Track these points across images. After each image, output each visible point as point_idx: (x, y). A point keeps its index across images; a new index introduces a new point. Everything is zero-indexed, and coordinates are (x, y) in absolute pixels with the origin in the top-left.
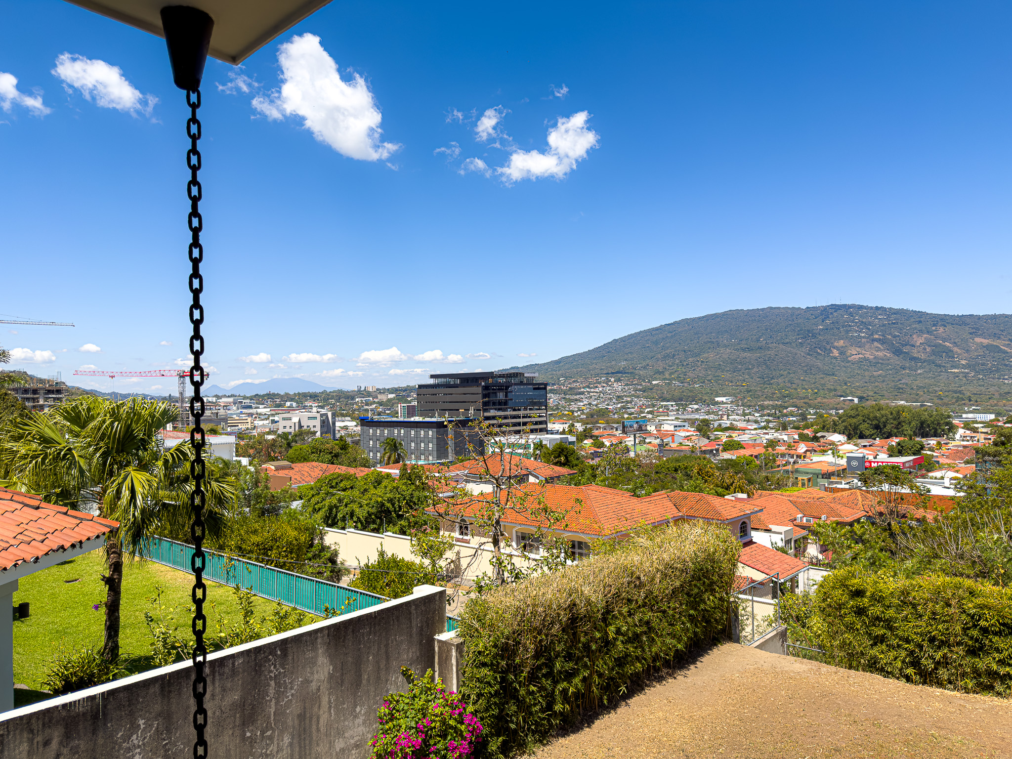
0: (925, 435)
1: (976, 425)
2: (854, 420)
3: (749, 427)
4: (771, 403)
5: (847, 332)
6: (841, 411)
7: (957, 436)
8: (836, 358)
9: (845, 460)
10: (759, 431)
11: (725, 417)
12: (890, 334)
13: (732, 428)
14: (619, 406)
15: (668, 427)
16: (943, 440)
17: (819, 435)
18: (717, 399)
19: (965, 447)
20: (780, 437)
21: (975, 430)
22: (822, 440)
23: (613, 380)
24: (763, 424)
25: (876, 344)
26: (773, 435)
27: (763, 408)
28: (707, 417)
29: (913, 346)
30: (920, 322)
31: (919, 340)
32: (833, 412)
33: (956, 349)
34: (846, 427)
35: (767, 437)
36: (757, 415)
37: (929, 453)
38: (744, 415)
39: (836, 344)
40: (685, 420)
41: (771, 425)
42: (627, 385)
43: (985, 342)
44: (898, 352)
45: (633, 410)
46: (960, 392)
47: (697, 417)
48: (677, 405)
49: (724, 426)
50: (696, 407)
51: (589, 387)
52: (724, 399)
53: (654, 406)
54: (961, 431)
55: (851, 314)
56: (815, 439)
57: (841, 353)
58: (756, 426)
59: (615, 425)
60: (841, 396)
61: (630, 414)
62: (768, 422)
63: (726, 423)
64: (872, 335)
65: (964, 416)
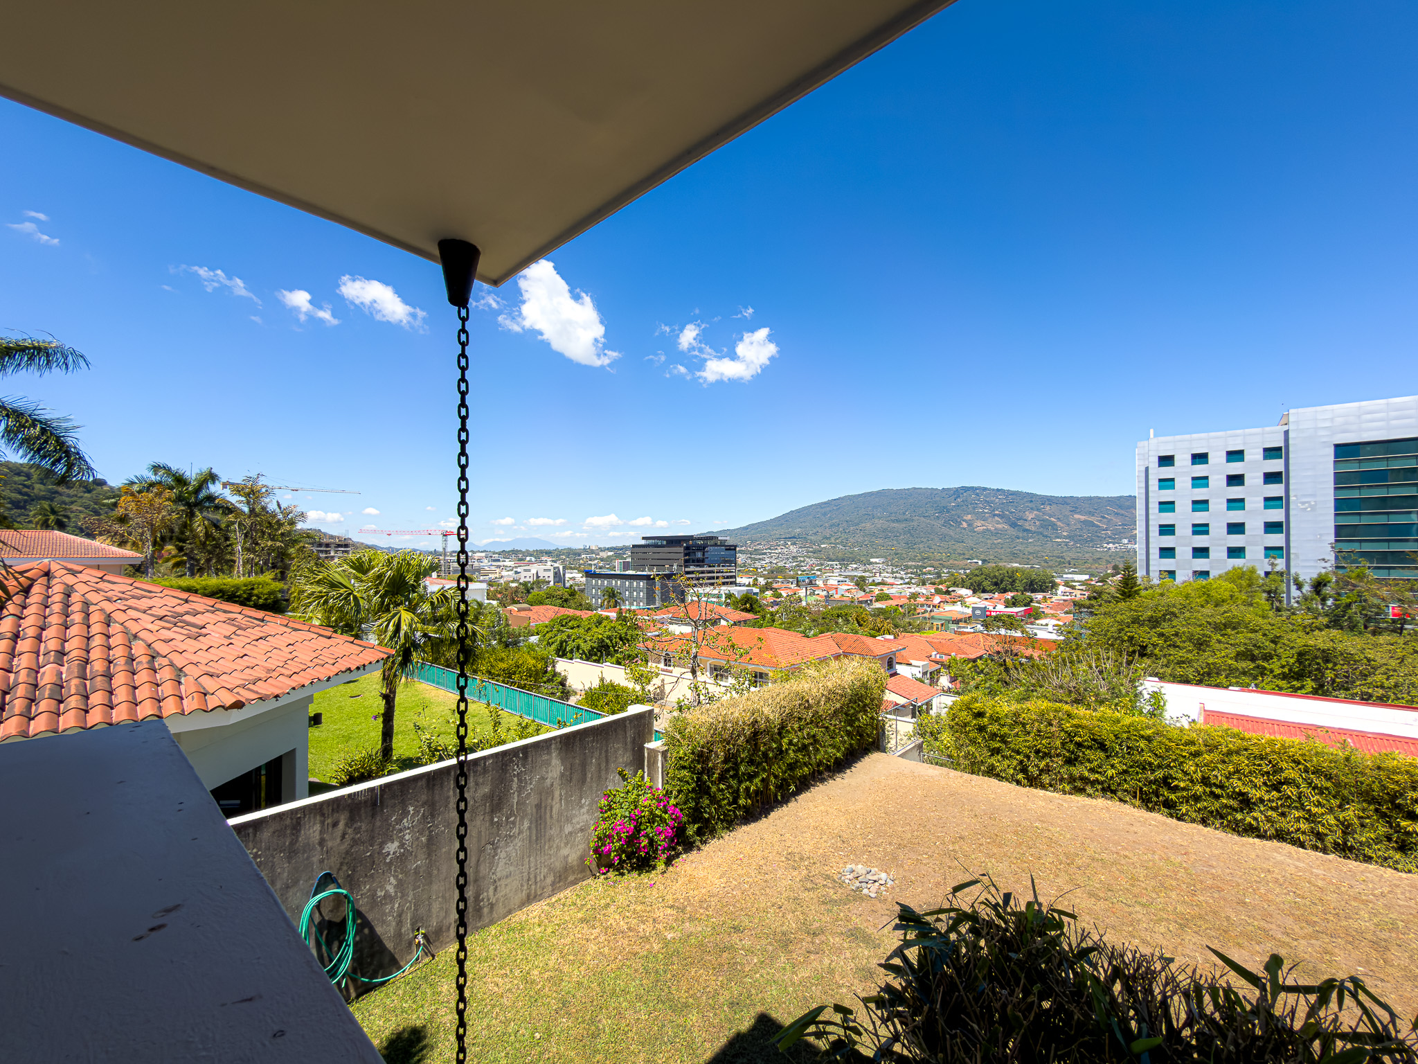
0: (1034, 591)
1: (1074, 584)
2: (978, 578)
3: (897, 583)
4: (913, 563)
5: (974, 508)
6: (968, 571)
7: (1059, 592)
8: (965, 529)
9: (971, 609)
10: (904, 586)
11: (878, 574)
12: (1008, 510)
13: (883, 583)
14: (794, 564)
15: (833, 582)
16: (1048, 595)
17: (950, 589)
18: (871, 560)
19: (1065, 600)
20: (920, 591)
21: (1073, 588)
22: (953, 593)
23: (789, 543)
24: (907, 580)
25: (996, 518)
26: (914, 589)
27: (907, 567)
28: (863, 574)
29: (1026, 520)
30: (1031, 501)
31: (1030, 516)
32: (962, 571)
33: (1059, 523)
34: (972, 584)
35: (910, 590)
36: (902, 573)
37: (1036, 605)
38: (893, 573)
39: (965, 518)
40: (846, 577)
41: (913, 581)
42: (801, 547)
43: (1083, 518)
44: (1013, 525)
45: (805, 568)
46: (1062, 557)
47: (856, 574)
48: (840, 564)
49: (877, 581)
50: (855, 566)
51: (770, 549)
52: (877, 560)
53: (822, 565)
54: (1061, 589)
55: (977, 495)
56: (948, 592)
57: (969, 525)
58: (901, 582)
59: (791, 580)
60: (968, 559)
61: (803, 571)
62: (911, 578)
63: (878, 579)
64: (994, 511)
65: (1065, 576)
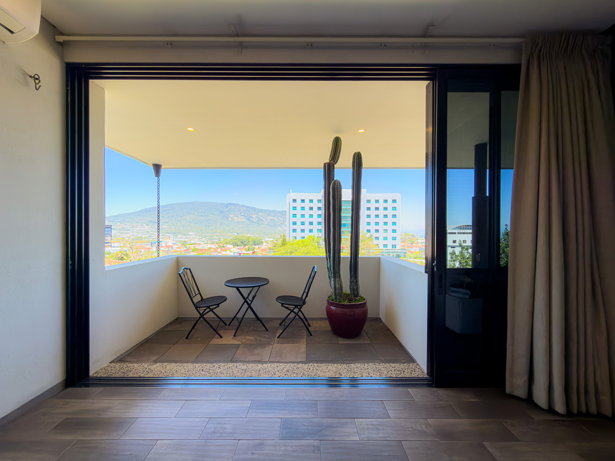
0: (255, 245)
1: (268, 242)
2: (236, 241)
3: (201, 243)
4: (209, 235)
5: (234, 212)
6: (231, 238)
7: (264, 245)
8: (230, 220)
9: (233, 253)
10: (205, 245)
11: (192, 240)
12: (246, 214)
13: (195, 244)
14: (148, 235)
15: (170, 243)
16: (260, 246)
17: (224, 245)
18: (190, 233)
19: (265, 248)
20: (212, 246)
21: (268, 243)
22: (225, 247)
23: (145, 225)
24: (206, 242)
25: (242, 216)
26: (209, 246)
27: (206, 236)
28: (185, 240)
29: (253, 218)
30: (255, 211)
31: (254, 216)
32: (229, 238)
33: (264, 219)
34: (233, 243)
35: (207, 246)
36: (204, 239)
37: (256, 250)
38: (199, 239)
39: (230, 216)
40: (177, 241)
41: (209, 242)
42: (151, 227)
43: (271, 218)
44: (248, 220)
45: (154, 237)
46: (265, 232)
47: (181, 240)
48: (173, 235)
49: (192, 243)
50: (181, 236)
51: (132, 227)
52: (192, 233)
53: (164, 236)
54: (265, 244)
55: (235, 207)
56: (223, 247)
57: (232, 219)
58: (203, 243)
59: (147, 244)
60: (232, 233)
61: (153, 239)
62: (208, 241)
63: (193, 242)
64: (241, 213)
65: (265, 239)
